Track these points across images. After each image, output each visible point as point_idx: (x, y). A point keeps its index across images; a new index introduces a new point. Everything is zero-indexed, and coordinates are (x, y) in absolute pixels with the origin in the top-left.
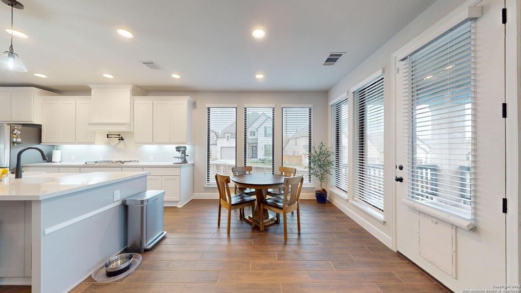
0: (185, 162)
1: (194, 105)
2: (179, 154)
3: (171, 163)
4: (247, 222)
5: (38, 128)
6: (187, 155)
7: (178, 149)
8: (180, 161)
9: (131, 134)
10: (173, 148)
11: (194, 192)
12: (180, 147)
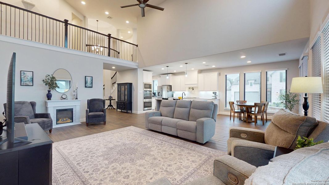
0: (216, 98)
1: (219, 74)
2: (214, 95)
3: (211, 99)
4: (242, 120)
5: (171, 86)
6: (217, 95)
7: (214, 93)
8: (214, 98)
9: (197, 87)
10: (212, 92)
11: (219, 111)
12: (214, 92)
